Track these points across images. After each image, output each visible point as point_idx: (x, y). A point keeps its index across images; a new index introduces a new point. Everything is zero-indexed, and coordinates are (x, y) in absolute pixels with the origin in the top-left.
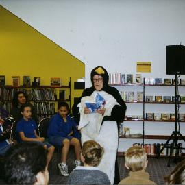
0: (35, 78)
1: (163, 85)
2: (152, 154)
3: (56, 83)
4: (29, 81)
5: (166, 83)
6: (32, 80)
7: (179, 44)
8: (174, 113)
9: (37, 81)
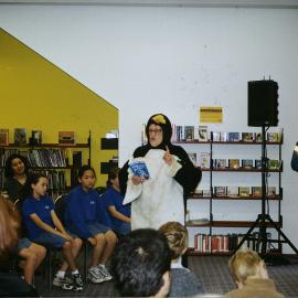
0: (33, 133)
1: (242, 142)
2: (225, 250)
3: (67, 140)
4: (23, 136)
5: (245, 140)
6: (29, 135)
7: (267, 79)
8: (260, 185)
9: (37, 136)
